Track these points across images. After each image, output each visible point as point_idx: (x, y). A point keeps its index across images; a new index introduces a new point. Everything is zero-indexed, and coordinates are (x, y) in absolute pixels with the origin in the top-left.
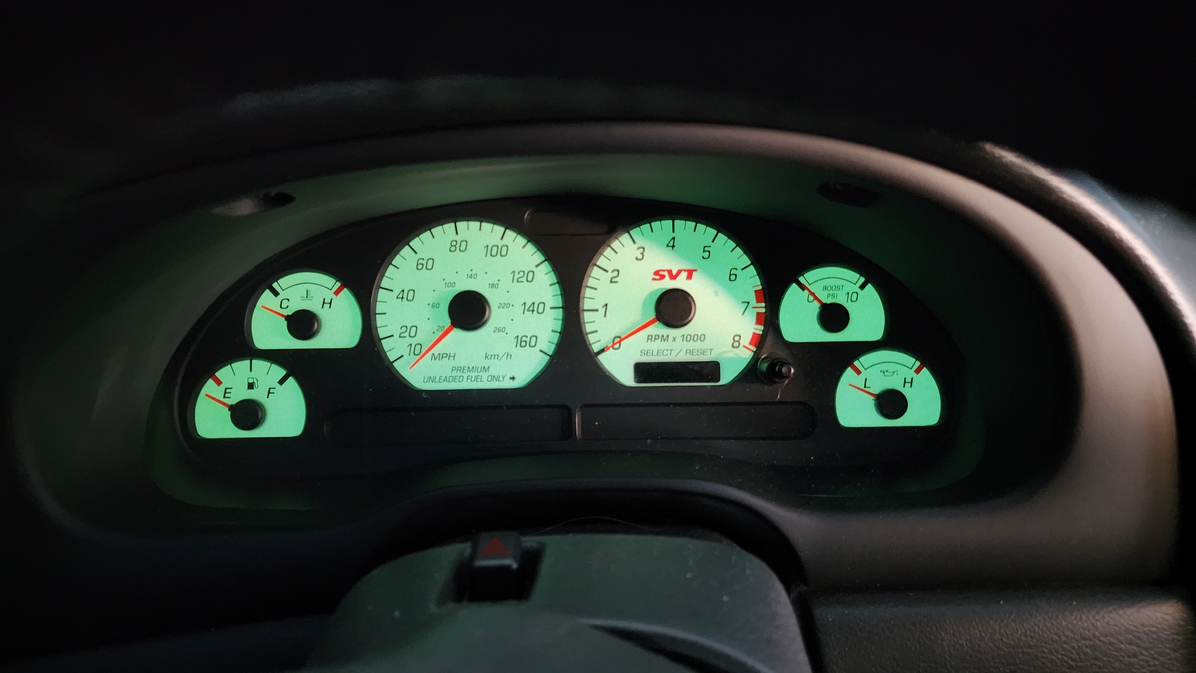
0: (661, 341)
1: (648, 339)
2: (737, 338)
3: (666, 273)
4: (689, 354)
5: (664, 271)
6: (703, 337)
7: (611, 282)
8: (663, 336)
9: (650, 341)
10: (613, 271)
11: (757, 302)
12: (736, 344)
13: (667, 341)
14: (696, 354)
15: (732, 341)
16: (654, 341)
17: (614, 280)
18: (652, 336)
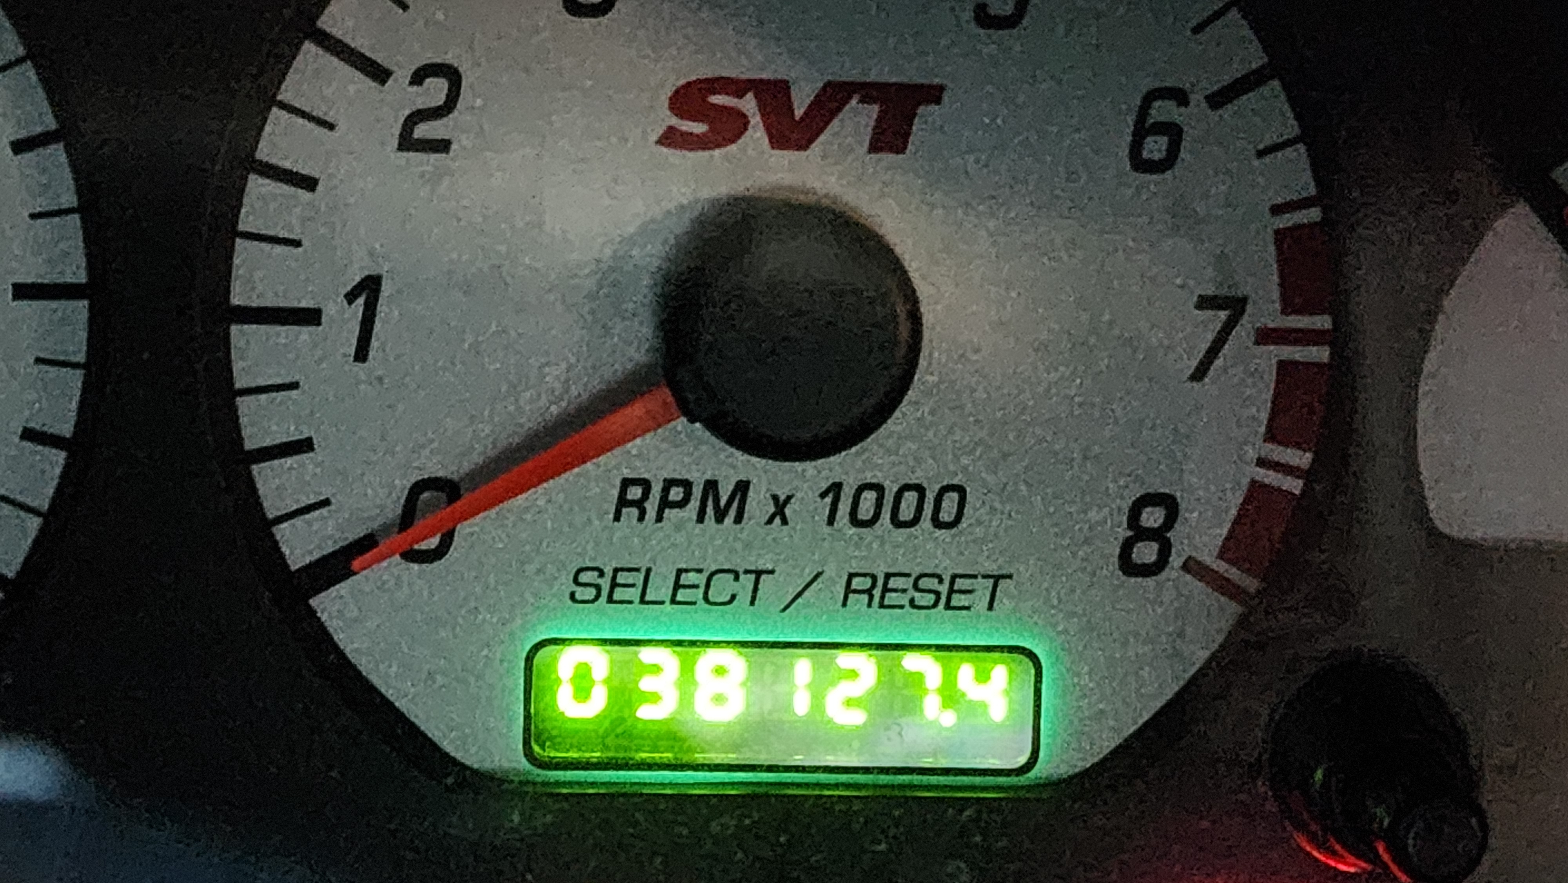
0: (701, 518)
1: (623, 502)
2: (1152, 517)
3: (749, 104)
4: (865, 598)
5: (738, 87)
6: (950, 501)
7: (407, 142)
8: (711, 486)
9: (635, 512)
10: (418, 78)
11: (1288, 307)
12: (1146, 552)
13: (738, 519)
14: (904, 600)
15: (1124, 532)
16: (659, 518)
17: (422, 131)
18: (646, 485)
